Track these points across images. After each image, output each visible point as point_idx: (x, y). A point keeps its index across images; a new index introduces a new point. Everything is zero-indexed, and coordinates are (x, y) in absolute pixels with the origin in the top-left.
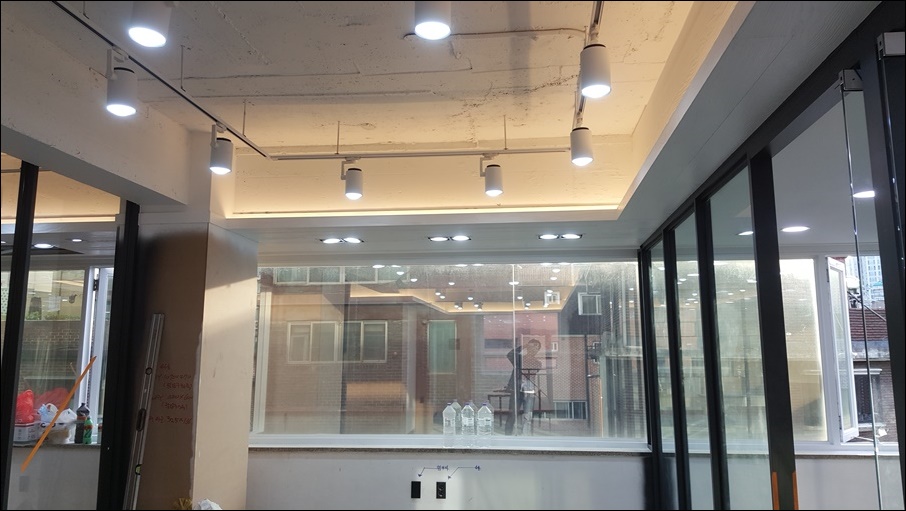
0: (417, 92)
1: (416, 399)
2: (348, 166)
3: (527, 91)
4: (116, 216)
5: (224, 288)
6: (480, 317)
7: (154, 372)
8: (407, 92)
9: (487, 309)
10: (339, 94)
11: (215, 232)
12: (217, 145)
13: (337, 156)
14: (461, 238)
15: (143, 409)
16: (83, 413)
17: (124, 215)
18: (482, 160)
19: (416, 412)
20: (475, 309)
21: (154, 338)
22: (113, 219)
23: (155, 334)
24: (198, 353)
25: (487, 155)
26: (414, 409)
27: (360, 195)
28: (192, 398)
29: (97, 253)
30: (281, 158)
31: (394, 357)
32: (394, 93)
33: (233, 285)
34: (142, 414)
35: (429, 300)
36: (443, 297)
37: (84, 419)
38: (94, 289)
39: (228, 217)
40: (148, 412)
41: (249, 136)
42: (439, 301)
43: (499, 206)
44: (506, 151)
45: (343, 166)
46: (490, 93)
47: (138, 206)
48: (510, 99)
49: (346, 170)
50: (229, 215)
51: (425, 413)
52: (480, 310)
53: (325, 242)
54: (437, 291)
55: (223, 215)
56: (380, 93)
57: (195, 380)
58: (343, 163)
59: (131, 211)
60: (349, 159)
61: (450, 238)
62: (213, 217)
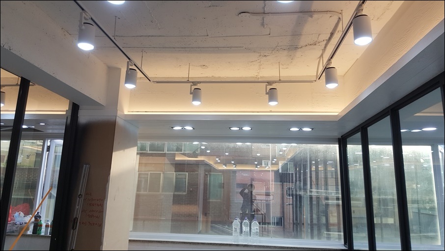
0: (236, 47)
1: (203, 214)
2: (194, 87)
3: (296, 48)
4: (67, 111)
5: (122, 151)
6: (234, 172)
7: (83, 196)
8: (231, 47)
9: (239, 168)
10: (195, 48)
11: (120, 121)
12: (129, 72)
13: (188, 82)
14: (247, 128)
15: (76, 218)
16: (38, 217)
17: (71, 111)
18: (266, 85)
19: (203, 221)
20: (233, 168)
21: (84, 178)
22: (64, 113)
23: (84, 176)
24: (107, 186)
25: (269, 83)
26: (201, 219)
27: (200, 103)
28: (103, 212)
29: (50, 131)
30: (158, 82)
31: (191, 191)
32: (224, 47)
33: (126, 150)
34: (75, 220)
35: (211, 163)
36: (219, 161)
37: (38, 221)
38: (47, 151)
39: (125, 113)
40: (79, 220)
41: (144, 70)
42: (216, 163)
43: (271, 112)
44: (280, 81)
45: (191, 87)
46: (276, 49)
47: (79, 106)
48: (286, 53)
49: (193, 89)
50: (126, 113)
51: (207, 222)
52: (235, 168)
53: (174, 128)
54: (217, 158)
55: (123, 112)
56: (216, 48)
57: (105, 202)
58: (191, 85)
59: (75, 109)
60: (194, 83)
61: (241, 129)
62: (119, 113)
